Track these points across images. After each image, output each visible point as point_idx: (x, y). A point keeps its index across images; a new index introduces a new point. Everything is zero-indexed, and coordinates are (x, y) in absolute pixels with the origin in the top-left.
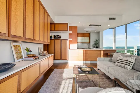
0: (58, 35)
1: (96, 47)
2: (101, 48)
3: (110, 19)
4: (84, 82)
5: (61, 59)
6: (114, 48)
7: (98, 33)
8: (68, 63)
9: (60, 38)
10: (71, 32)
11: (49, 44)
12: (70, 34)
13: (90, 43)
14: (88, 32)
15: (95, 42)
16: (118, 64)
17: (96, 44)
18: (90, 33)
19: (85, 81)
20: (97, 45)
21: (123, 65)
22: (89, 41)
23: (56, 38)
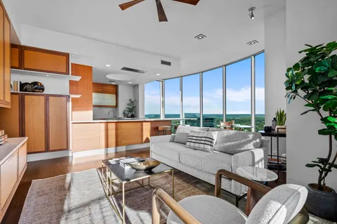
0: (35, 83)
1: (130, 115)
2: (141, 117)
3: (163, 62)
4: (136, 194)
5: (47, 150)
6: (162, 118)
7: (135, 87)
8: (68, 157)
9: (43, 90)
10: (78, 78)
11: (9, 107)
12: (71, 83)
13: (117, 106)
14: (113, 83)
15: (129, 105)
16: (192, 144)
17: (131, 110)
18: (116, 86)
19: (135, 191)
20: (132, 112)
21: (202, 146)
22: (115, 101)
23: (26, 90)
